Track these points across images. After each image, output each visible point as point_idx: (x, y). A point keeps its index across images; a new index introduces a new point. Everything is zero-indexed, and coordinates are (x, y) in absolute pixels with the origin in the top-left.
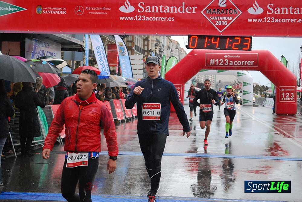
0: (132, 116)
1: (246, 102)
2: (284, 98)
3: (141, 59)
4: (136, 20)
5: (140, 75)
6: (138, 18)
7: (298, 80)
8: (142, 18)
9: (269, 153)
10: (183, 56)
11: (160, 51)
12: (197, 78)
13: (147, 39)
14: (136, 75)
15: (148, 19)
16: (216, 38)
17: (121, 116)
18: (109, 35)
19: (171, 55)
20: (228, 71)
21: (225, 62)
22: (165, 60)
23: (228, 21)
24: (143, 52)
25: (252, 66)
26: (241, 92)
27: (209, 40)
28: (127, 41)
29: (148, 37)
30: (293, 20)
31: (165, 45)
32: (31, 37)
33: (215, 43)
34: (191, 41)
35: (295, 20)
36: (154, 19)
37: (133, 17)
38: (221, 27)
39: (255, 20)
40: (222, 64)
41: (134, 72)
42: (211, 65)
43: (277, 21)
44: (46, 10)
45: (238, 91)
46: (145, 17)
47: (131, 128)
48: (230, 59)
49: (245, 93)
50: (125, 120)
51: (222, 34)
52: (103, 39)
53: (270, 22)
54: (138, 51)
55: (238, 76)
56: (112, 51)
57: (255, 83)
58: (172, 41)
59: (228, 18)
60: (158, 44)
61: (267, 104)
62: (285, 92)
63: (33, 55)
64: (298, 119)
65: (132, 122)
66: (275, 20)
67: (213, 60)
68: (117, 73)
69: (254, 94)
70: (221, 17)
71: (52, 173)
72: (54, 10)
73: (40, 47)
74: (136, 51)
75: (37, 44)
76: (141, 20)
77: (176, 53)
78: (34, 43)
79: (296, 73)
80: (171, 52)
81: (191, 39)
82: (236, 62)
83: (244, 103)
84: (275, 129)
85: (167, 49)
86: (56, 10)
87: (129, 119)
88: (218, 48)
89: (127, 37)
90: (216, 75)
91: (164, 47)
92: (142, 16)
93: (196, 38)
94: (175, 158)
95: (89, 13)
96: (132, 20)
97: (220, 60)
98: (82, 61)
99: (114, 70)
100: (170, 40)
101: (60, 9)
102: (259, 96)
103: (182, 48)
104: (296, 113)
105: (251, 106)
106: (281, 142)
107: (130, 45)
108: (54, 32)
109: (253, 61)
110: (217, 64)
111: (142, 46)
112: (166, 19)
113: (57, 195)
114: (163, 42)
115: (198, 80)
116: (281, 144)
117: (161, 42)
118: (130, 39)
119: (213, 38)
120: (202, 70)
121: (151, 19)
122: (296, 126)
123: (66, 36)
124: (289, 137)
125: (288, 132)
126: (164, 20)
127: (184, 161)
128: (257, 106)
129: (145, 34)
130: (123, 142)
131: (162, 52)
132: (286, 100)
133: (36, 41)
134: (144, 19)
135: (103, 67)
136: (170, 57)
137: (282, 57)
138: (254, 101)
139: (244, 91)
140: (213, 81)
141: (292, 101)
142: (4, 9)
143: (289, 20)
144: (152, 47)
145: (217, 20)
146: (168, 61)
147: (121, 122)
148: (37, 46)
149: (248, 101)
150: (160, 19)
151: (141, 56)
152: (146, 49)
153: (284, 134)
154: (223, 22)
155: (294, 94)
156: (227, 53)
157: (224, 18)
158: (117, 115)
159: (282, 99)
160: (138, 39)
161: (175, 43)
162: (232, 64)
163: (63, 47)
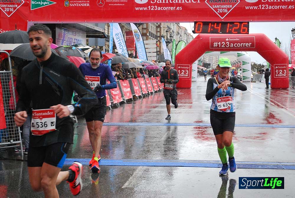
0: (148, 93)
1: (245, 79)
2: (277, 75)
3: (155, 44)
4: (150, 9)
5: (154, 57)
6: (151, 8)
7: (290, 58)
8: (155, 8)
9: (266, 122)
10: (191, 40)
11: (170, 36)
12: (202, 59)
13: (159, 26)
14: (151, 58)
15: (159, 9)
16: (218, 23)
17: (138, 92)
18: (127, 23)
19: (180, 40)
20: (229, 52)
21: (227, 44)
22: (175, 44)
23: (229, 9)
24: (156, 37)
25: (250, 47)
26: (241, 70)
27: (213, 25)
28: (142, 29)
29: (161, 24)
30: (285, 7)
31: (175, 31)
32: (61, 26)
33: (217, 28)
34: (197, 27)
35: (286, 6)
36: (165, 9)
37: (147, 8)
38: (222, 14)
39: (251, 8)
40: (224, 47)
41: (148, 55)
42: (214, 48)
43: (270, 7)
44: (72, 3)
45: (239, 69)
46: (157, 7)
47: (147, 102)
48: (230, 42)
49: (244, 71)
50: (142, 96)
51: (223, 21)
52: (122, 27)
53: (264, 8)
54: (152, 36)
55: (238, 56)
56: (130, 37)
57: (253, 62)
58: (181, 27)
59: (228, 6)
60: (169, 30)
61: (263, 80)
62: (279, 69)
63: (63, 42)
64: (290, 93)
65: (148, 98)
66: (269, 7)
67: (216, 43)
68: (134, 56)
69: (252, 72)
70: (222, 6)
71: (81, 141)
72: (79, 3)
73: (68, 35)
74: (150, 37)
75: (66, 32)
76: (153, 10)
77: (184, 38)
78: (63, 32)
79: (288, 52)
80: (180, 37)
81: (197, 25)
82: (236, 44)
83: (243, 80)
84: (270, 101)
85: (177, 35)
86: (81, 3)
87: (145, 95)
88: (220, 33)
89: (142, 25)
90: (219, 56)
91: (174, 32)
92: (154, 6)
93: (201, 24)
94: (185, 127)
95: (109, 5)
96: (146, 10)
97: (222, 43)
98: (104, 46)
99: (131, 53)
100: (179, 26)
101: (84, 1)
102: (256, 73)
103: (189, 33)
104: (288, 87)
105: (250, 82)
106: (275, 112)
107: (145, 31)
108: (80, 22)
109: (251, 43)
110: (220, 46)
111: (155, 32)
112: (175, 9)
113: (86, 160)
114: (173, 28)
115: (204, 60)
116: (275, 114)
117: (172, 29)
118: (144, 27)
119: (216, 24)
120: (207, 52)
121: (162, 8)
122: (288, 98)
123: (90, 25)
124: (282, 108)
125: (281, 104)
126: (173, 9)
127: (193, 130)
128: (255, 82)
129: (157, 22)
130: (140, 115)
131: (173, 37)
132: (279, 76)
133: (65, 30)
134: (156, 9)
135: (123, 51)
136: (179, 42)
137: (275, 39)
138: (252, 78)
139: (243, 69)
140: (217, 61)
141: (285, 76)
142: (37, 3)
143: (281, 6)
144: (163, 33)
145: (219, 8)
146: (177, 44)
147: (138, 98)
148: (66, 34)
149: (247, 78)
150: (170, 8)
151: (155, 41)
152: (158, 35)
153: (279, 105)
154: (224, 9)
155: (286, 70)
156: (228, 37)
157: (225, 6)
158: (135, 92)
159: (276, 75)
160: (151, 26)
161: (183, 29)
162: (233, 46)
163: (87, 35)
